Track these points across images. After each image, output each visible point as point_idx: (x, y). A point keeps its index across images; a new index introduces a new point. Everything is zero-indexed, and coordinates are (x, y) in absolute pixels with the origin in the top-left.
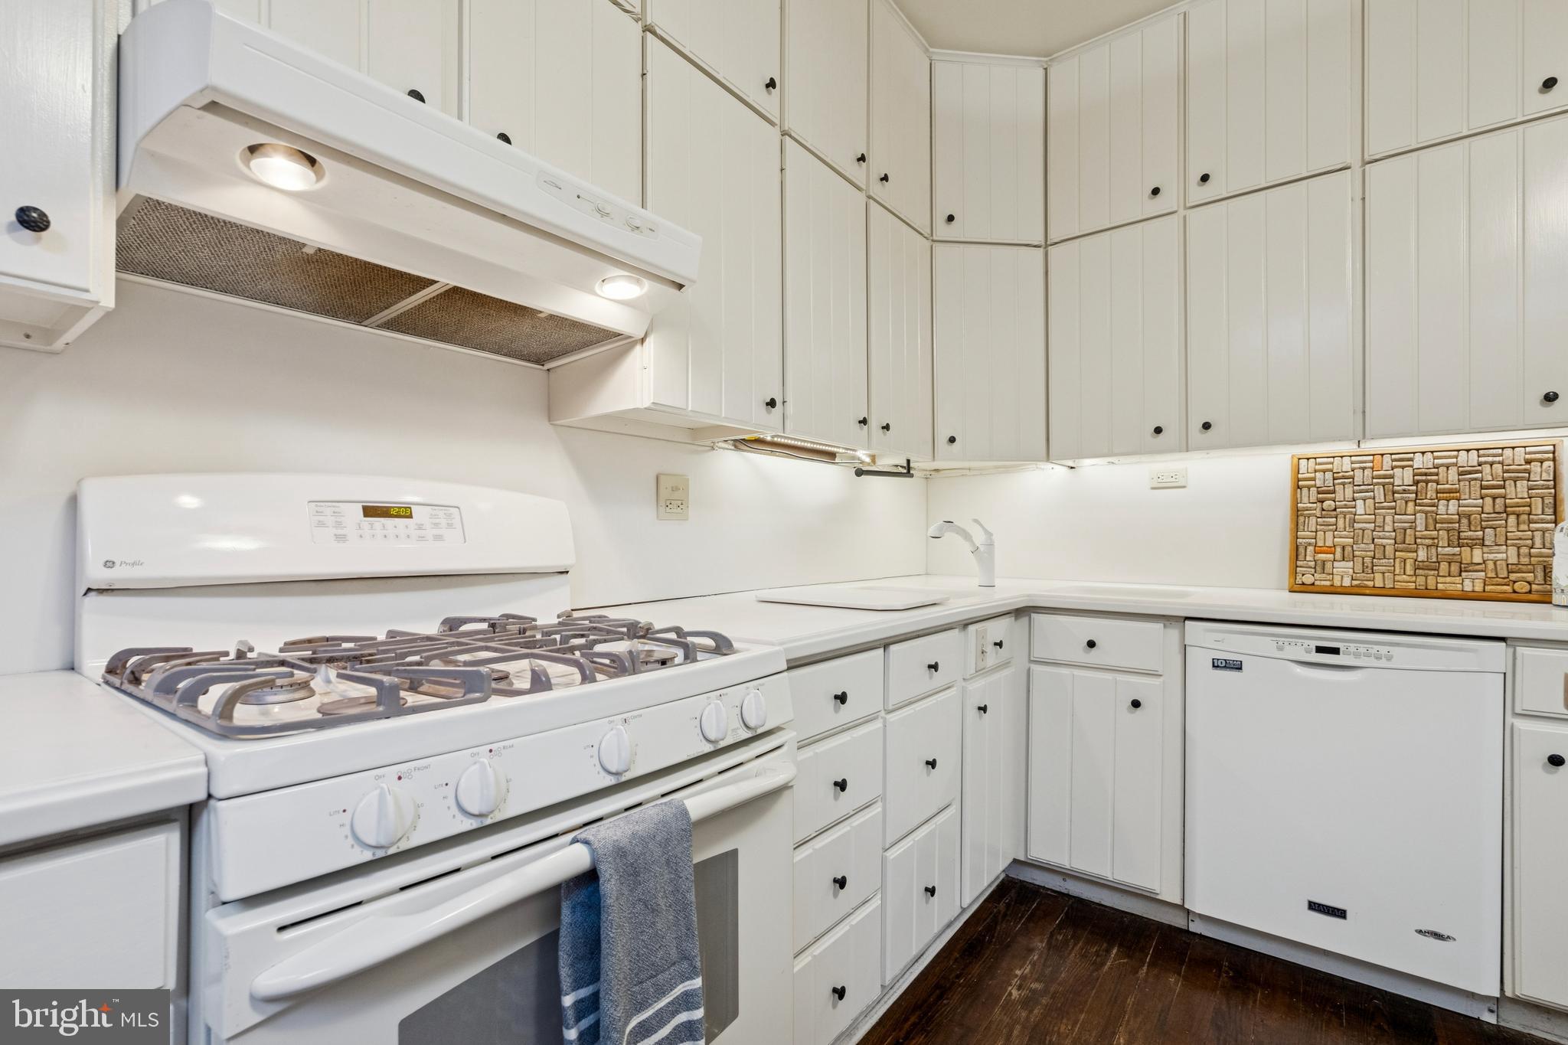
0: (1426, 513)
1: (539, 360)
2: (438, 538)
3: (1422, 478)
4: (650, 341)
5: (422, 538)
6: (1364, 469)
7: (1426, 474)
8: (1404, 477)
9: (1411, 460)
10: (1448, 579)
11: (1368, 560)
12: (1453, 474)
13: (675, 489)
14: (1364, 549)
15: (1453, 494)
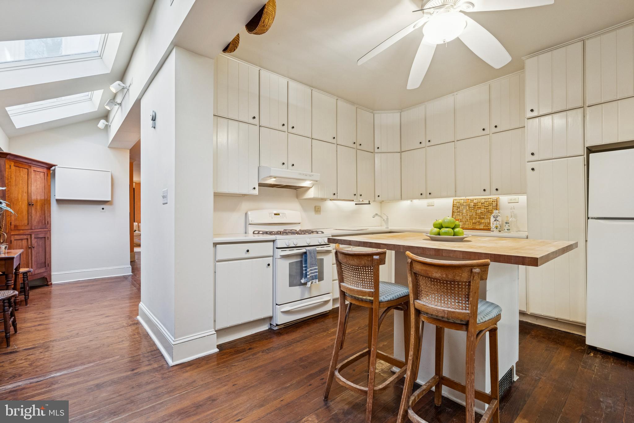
0: (475, 212)
1: (296, 189)
2: (283, 218)
3: (475, 205)
4: (313, 187)
5: (281, 218)
6: (465, 202)
7: (476, 204)
8: (472, 204)
9: (473, 201)
10: (478, 226)
11: (465, 222)
12: (480, 204)
13: (318, 209)
14: (464, 220)
15: (480, 208)
